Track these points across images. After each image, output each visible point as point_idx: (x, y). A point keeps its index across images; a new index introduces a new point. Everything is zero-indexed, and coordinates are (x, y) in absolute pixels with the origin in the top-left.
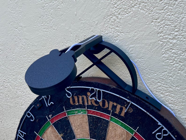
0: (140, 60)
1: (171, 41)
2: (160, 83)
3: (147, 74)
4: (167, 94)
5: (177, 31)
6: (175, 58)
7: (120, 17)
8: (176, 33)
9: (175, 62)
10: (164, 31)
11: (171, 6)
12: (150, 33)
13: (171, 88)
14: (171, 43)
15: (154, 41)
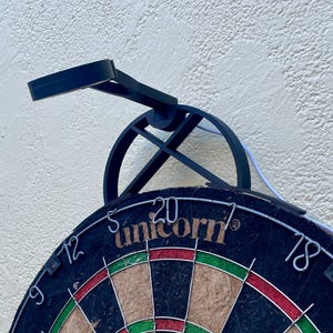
0: (254, 137)
1: (309, 80)
2: (301, 175)
3: (272, 162)
4: (320, 196)
5: (318, 58)
6: (323, 111)
7: (210, 64)
8: (316, 62)
9: (323, 120)
10: (294, 65)
11: (299, 16)
12: (269, 75)
13: (324, 180)
14: (310, 84)
15: (276, 89)
